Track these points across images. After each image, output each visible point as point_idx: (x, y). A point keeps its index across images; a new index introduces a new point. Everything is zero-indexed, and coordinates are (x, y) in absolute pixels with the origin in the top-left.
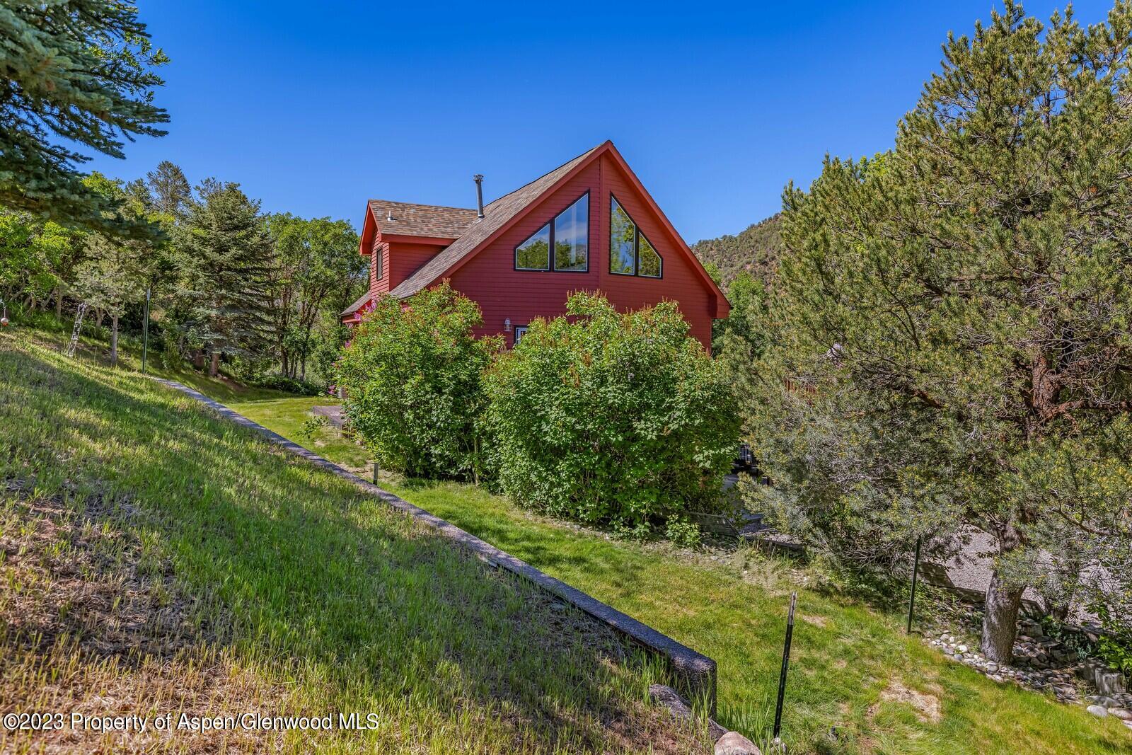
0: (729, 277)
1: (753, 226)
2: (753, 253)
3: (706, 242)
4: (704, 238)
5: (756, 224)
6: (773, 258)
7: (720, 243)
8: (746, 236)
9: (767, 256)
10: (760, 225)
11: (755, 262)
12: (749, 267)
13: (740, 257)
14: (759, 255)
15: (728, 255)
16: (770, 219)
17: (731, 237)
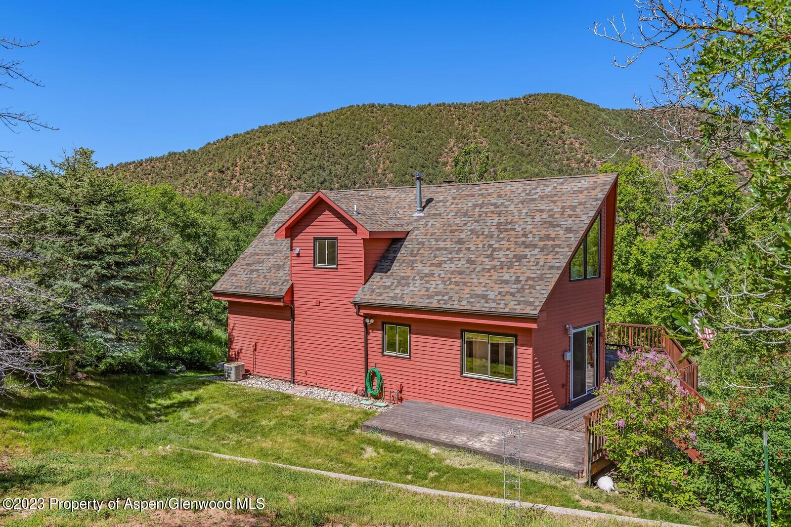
0: (196, 181)
1: (209, 143)
2: (211, 164)
3: (175, 154)
4: (172, 151)
5: (212, 142)
6: (228, 169)
7: (186, 154)
8: (205, 150)
9: (224, 167)
10: (215, 144)
11: (215, 171)
12: (210, 174)
13: (202, 166)
14: (217, 165)
15: (193, 164)
16: (222, 140)
17: (194, 151)
